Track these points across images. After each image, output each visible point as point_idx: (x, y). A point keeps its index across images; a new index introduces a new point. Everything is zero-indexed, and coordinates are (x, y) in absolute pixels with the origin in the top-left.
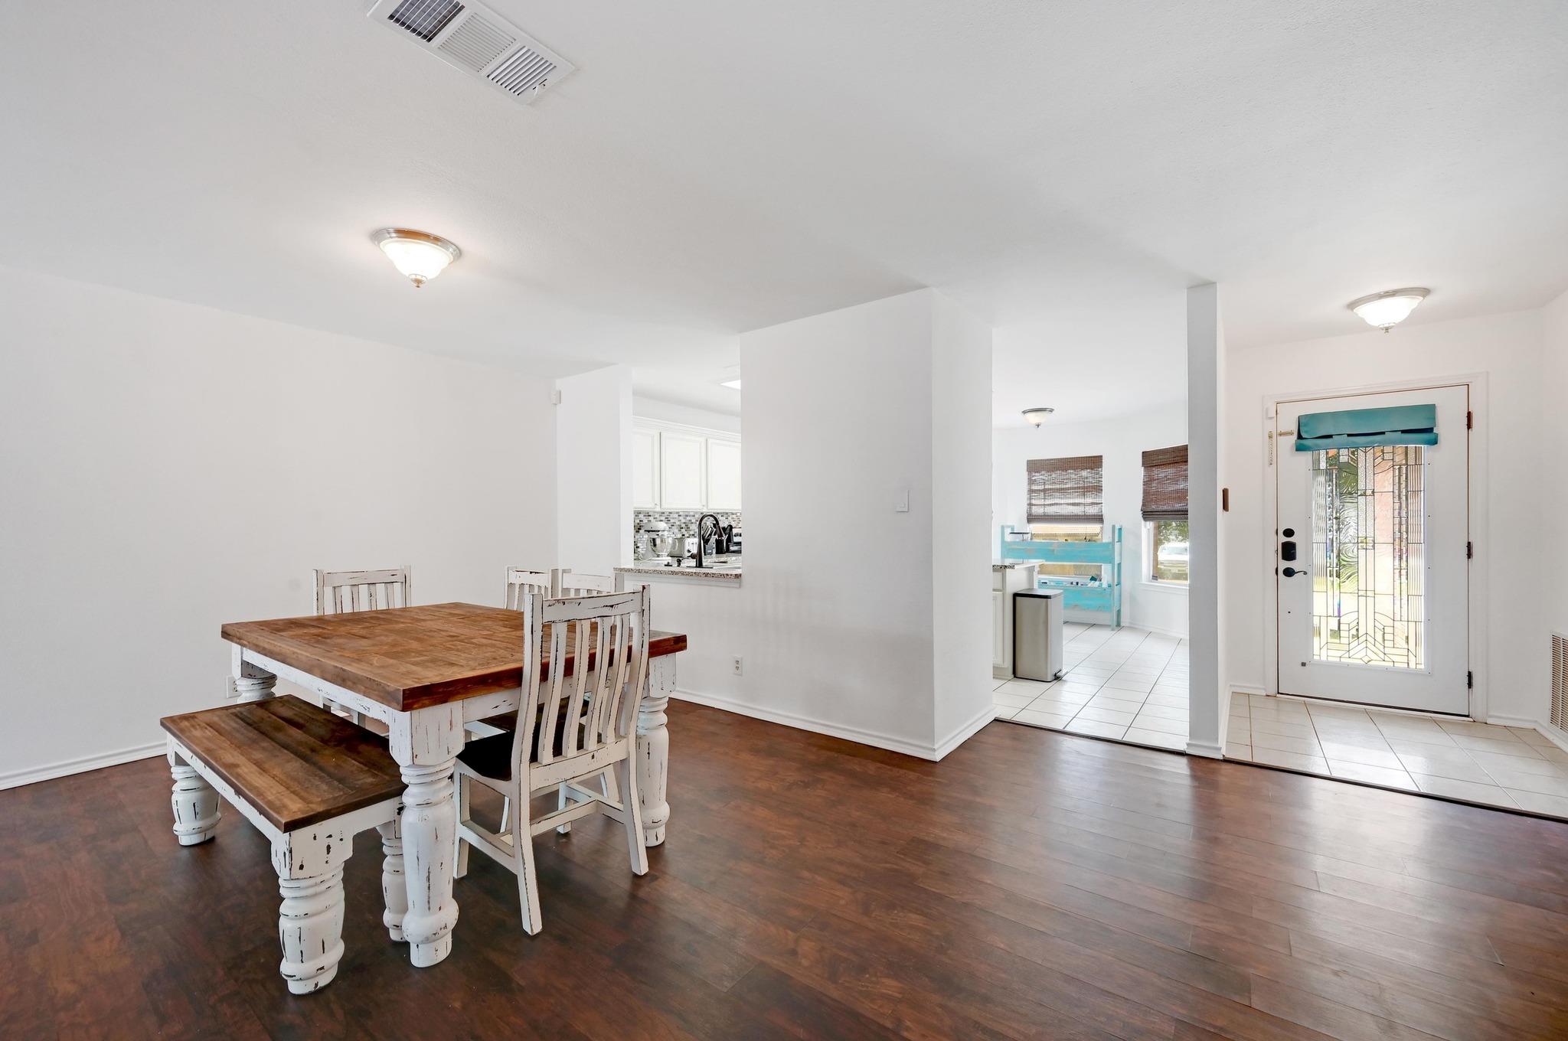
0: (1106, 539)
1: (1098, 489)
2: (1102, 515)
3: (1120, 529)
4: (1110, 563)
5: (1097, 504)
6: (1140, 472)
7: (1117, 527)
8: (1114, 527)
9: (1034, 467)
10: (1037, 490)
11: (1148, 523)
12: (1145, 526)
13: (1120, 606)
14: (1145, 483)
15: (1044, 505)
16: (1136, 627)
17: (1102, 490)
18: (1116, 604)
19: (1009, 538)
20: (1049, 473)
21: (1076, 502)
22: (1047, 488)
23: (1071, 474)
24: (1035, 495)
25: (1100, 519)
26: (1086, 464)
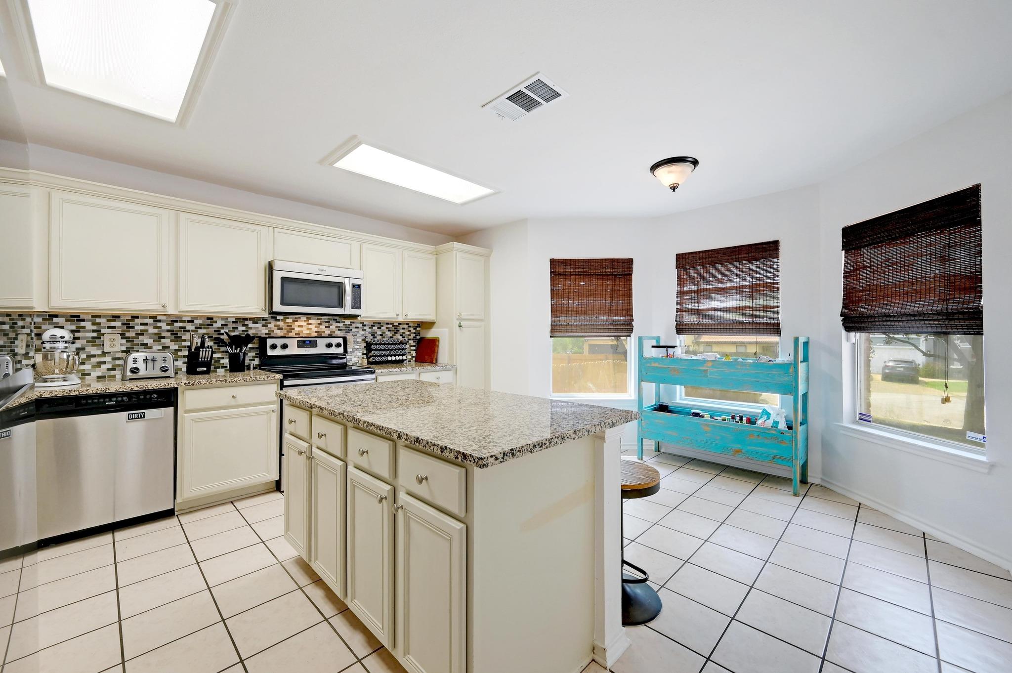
0: (784, 357)
1: (773, 288)
2: (778, 324)
3: (806, 344)
4: (791, 394)
5: (771, 307)
6: (838, 259)
7: (802, 340)
8: (796, 340)
9: (685, 261)
10: (690, 292)
11: (852, 334)
12: (848, 339)
13: (807, 455)
14: (847, 275)
15: (698, 310)
16: (832, 488)
17: (778, 289)
18: (801, 453)
19: (651, 353)
20: (705, 270)
21: (741, 305)
22: (702, 287)
23: (734, 268)
24: (688, 297)
25: (775, 328)
26: (753, 254)
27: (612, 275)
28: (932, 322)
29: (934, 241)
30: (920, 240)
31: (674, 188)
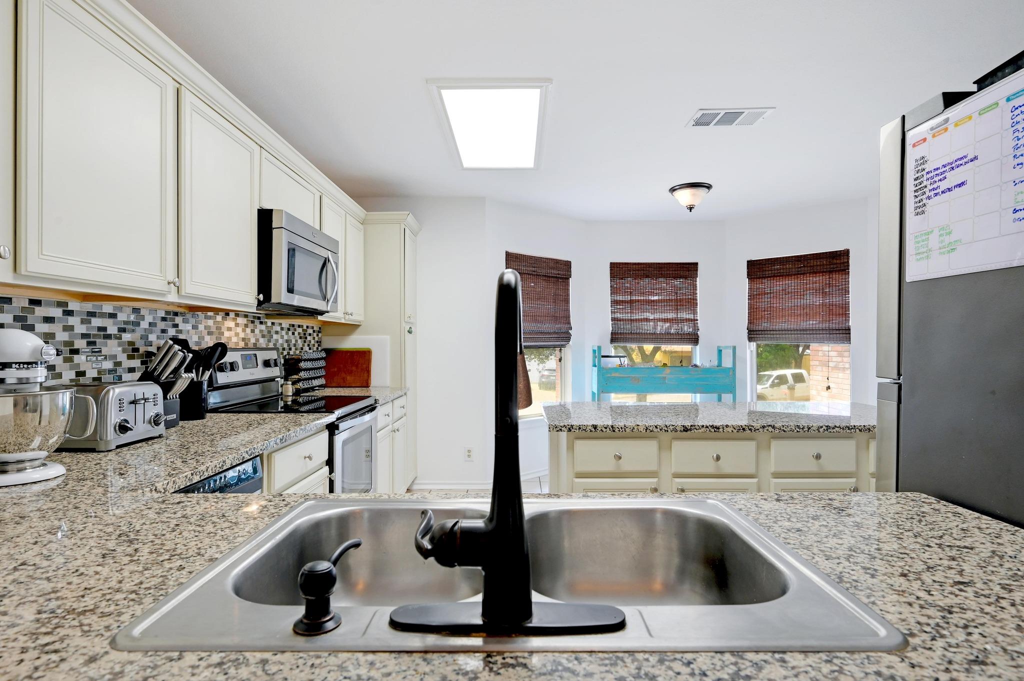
1: (692, 303)
2: (697, 334)
4: (731, 392)
5: (691, 320)
6: (744, 285)
10: (622, 302)
11: (754, 344)
14: (751, 297)
15: (631, 320)
17: (696, 304)
20: (637, 281)
21: (669, 317)
22: (634, 298)
23: (662, 283)
24: (621, 307)
25: (694, 339)
26: (679, 272)
27: (557, 277)
28: (818, 336)
29: (818, 280)
30: (808, 278)
31: (691, 208)
